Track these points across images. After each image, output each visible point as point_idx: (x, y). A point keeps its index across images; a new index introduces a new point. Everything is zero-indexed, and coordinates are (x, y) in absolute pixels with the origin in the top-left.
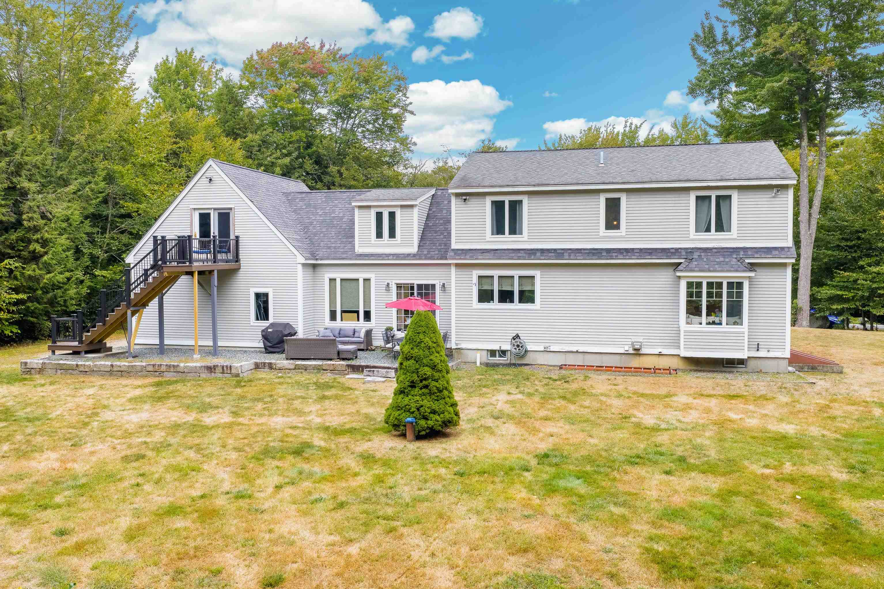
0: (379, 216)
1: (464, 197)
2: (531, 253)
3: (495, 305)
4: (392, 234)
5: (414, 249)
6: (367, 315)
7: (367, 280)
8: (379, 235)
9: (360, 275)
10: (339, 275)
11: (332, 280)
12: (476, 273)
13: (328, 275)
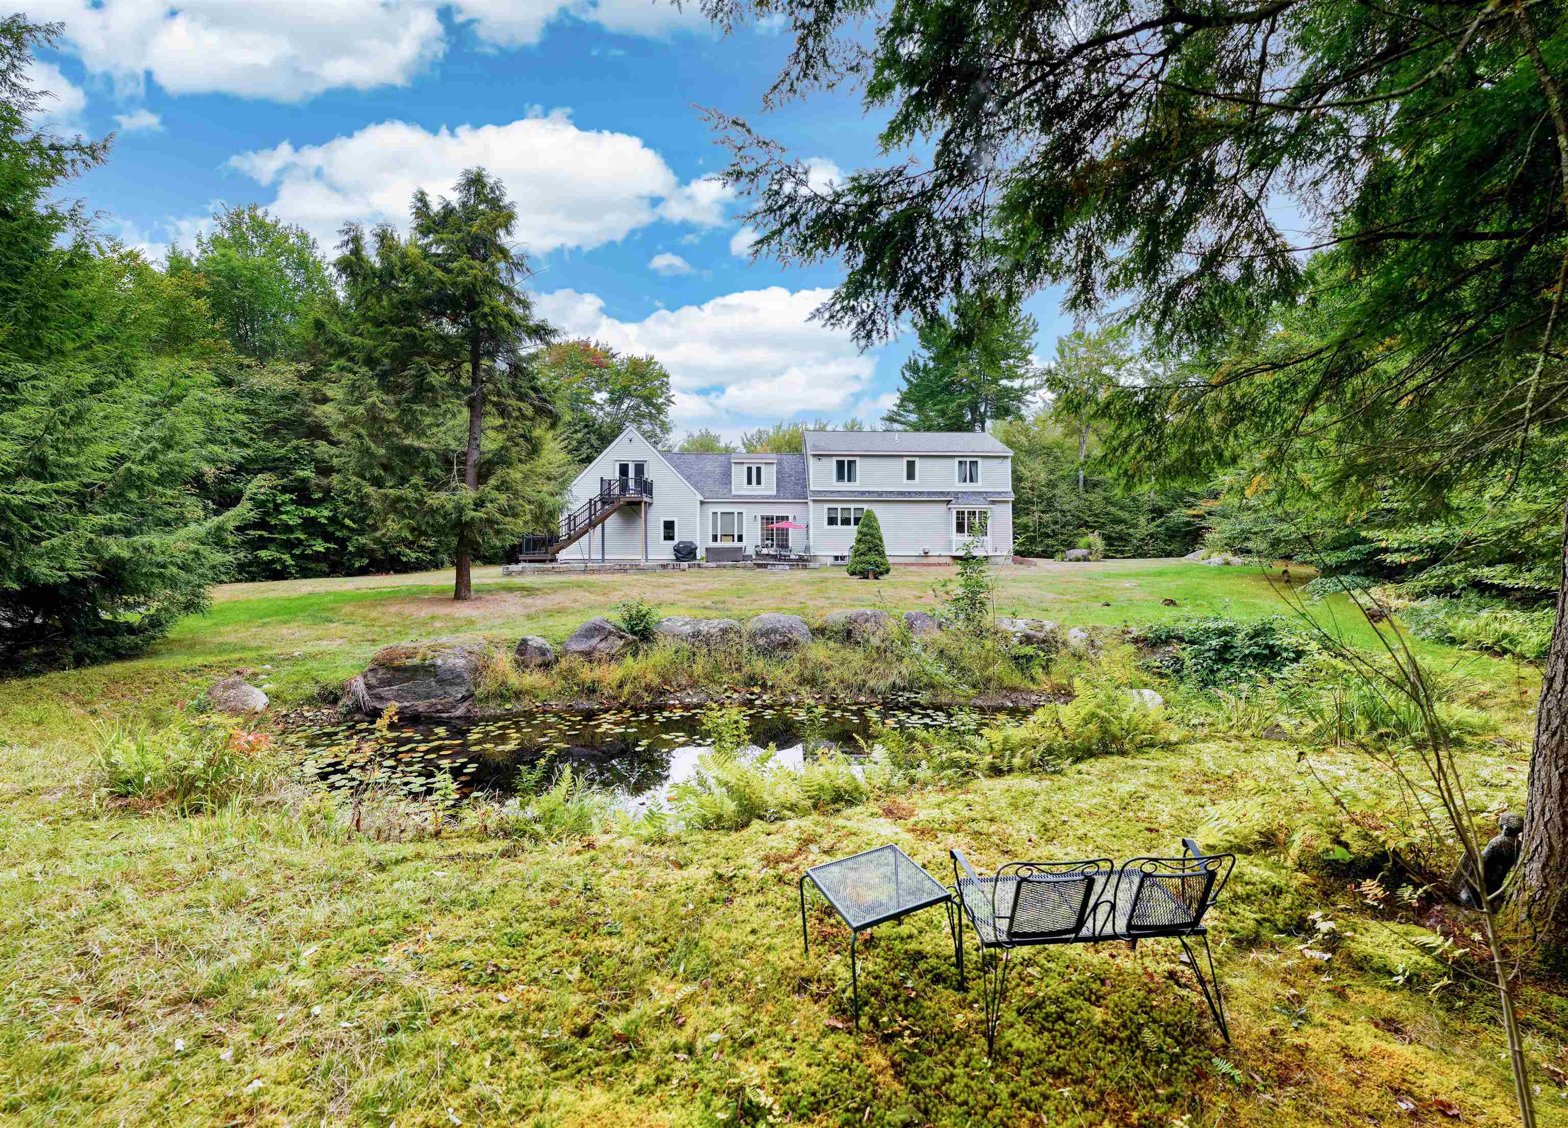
0: (749, 469)
1: (818, 456)
2: (863, 493)
3: (839, 527)
4: (759, 482)
5: (774, 493)
6: (740, 538)
7: (740, 514)
8: (749, 482)
9: (735, 509)
10: (720, 509)
11: (715, 513)
12: (826, 506)
13: (711, 509)
